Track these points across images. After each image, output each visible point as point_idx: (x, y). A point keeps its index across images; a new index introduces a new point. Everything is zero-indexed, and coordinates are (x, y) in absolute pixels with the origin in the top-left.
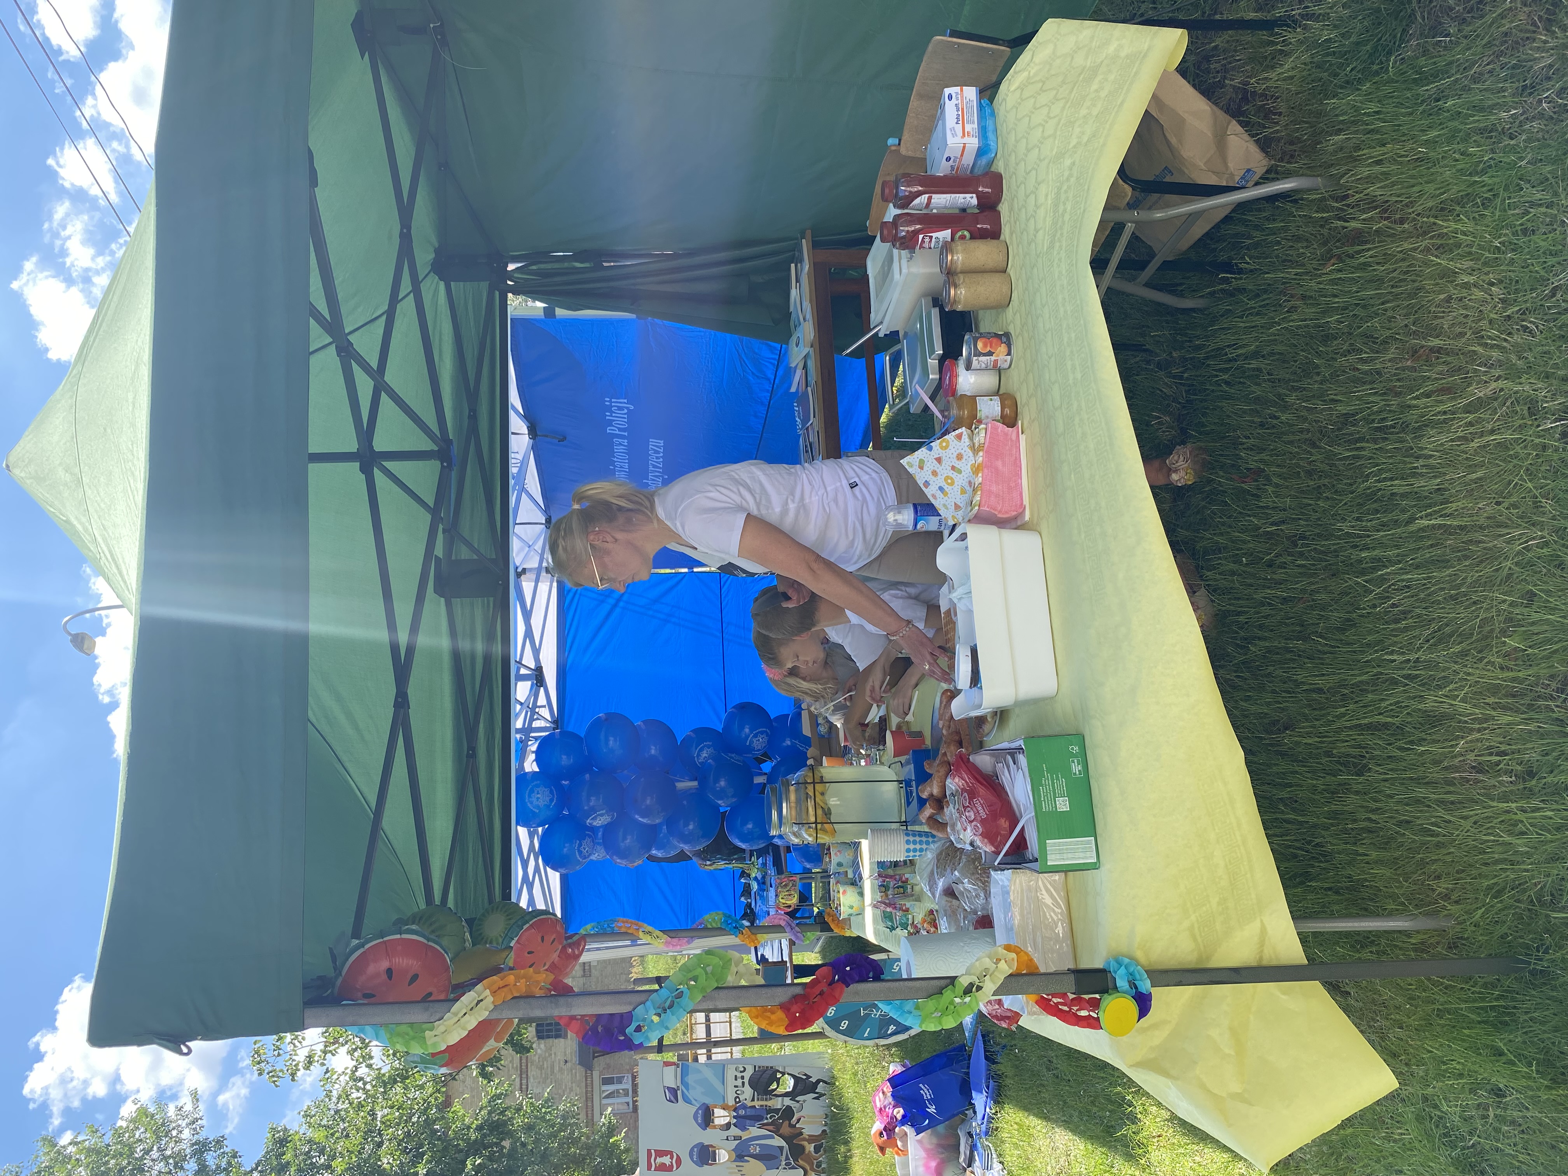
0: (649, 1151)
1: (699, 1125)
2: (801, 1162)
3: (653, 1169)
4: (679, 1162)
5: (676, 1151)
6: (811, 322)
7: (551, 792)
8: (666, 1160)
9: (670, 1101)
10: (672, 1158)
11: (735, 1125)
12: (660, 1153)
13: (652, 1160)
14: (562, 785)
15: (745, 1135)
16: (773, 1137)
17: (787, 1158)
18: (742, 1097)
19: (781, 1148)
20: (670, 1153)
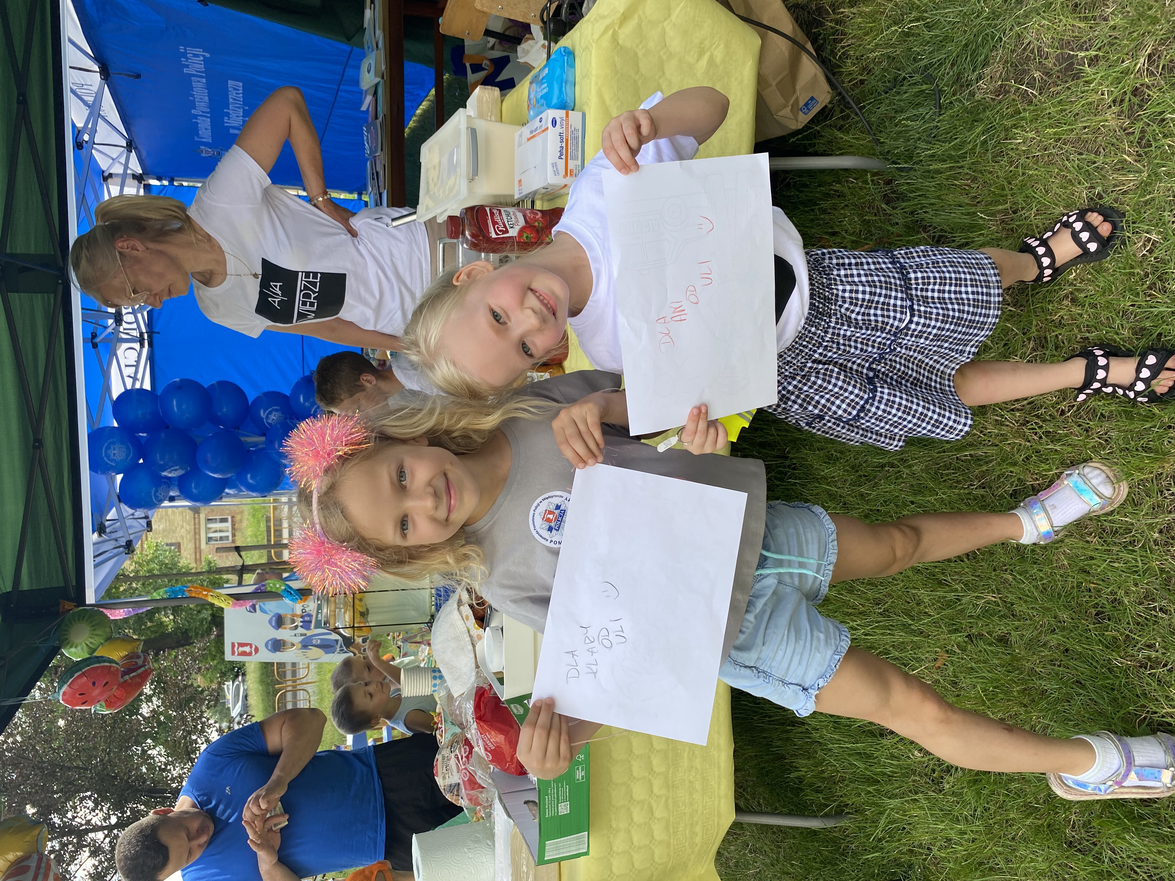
0: (233, 645)
1: (273, 627)
2: (351, 649)
3: (236, 654)
4: (257, 650)
5: (254, 643)
6: (382, 51)
7: (128, 448)
8: (247, 649)
9: (250, 611)
10: (251, 647)
11: (301, 627)
12: (241, 645)
13: (236, 649)
14: (139, 439)
15: (309, 633)
16: (330, 634)
17: (341, 646)
18: (307, 609)
19: (337, 641)
20: (251, 645)
